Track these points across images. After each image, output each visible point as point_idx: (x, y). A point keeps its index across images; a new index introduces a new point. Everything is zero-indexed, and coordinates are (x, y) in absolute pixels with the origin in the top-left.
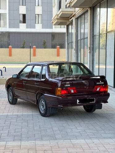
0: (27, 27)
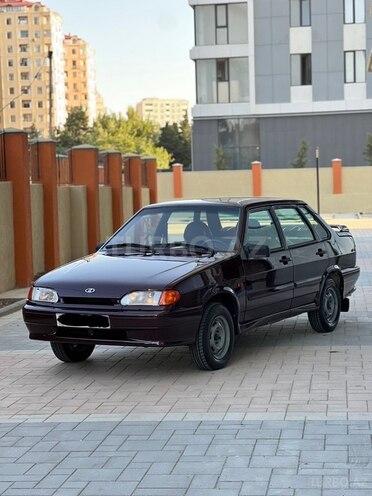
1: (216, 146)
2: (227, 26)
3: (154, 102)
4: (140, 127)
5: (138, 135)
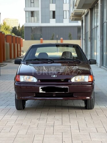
1: (31, 34)
2: (34, 3)
4: (7, 27)
5: (6, 30)
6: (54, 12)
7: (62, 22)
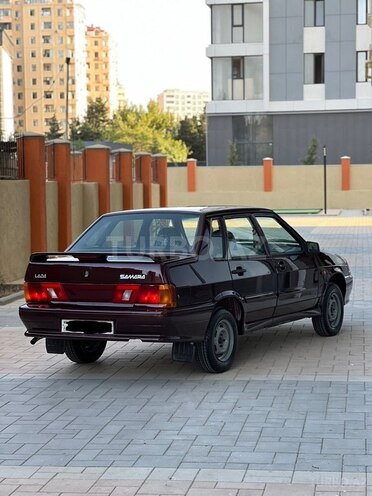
0: (328, 96)
1: (231, 142)
2: (243, 25)
3: (175, 94)
4: (160, 120)
5: (157, 128)
6: (319, 59)
7: (352, 95)
